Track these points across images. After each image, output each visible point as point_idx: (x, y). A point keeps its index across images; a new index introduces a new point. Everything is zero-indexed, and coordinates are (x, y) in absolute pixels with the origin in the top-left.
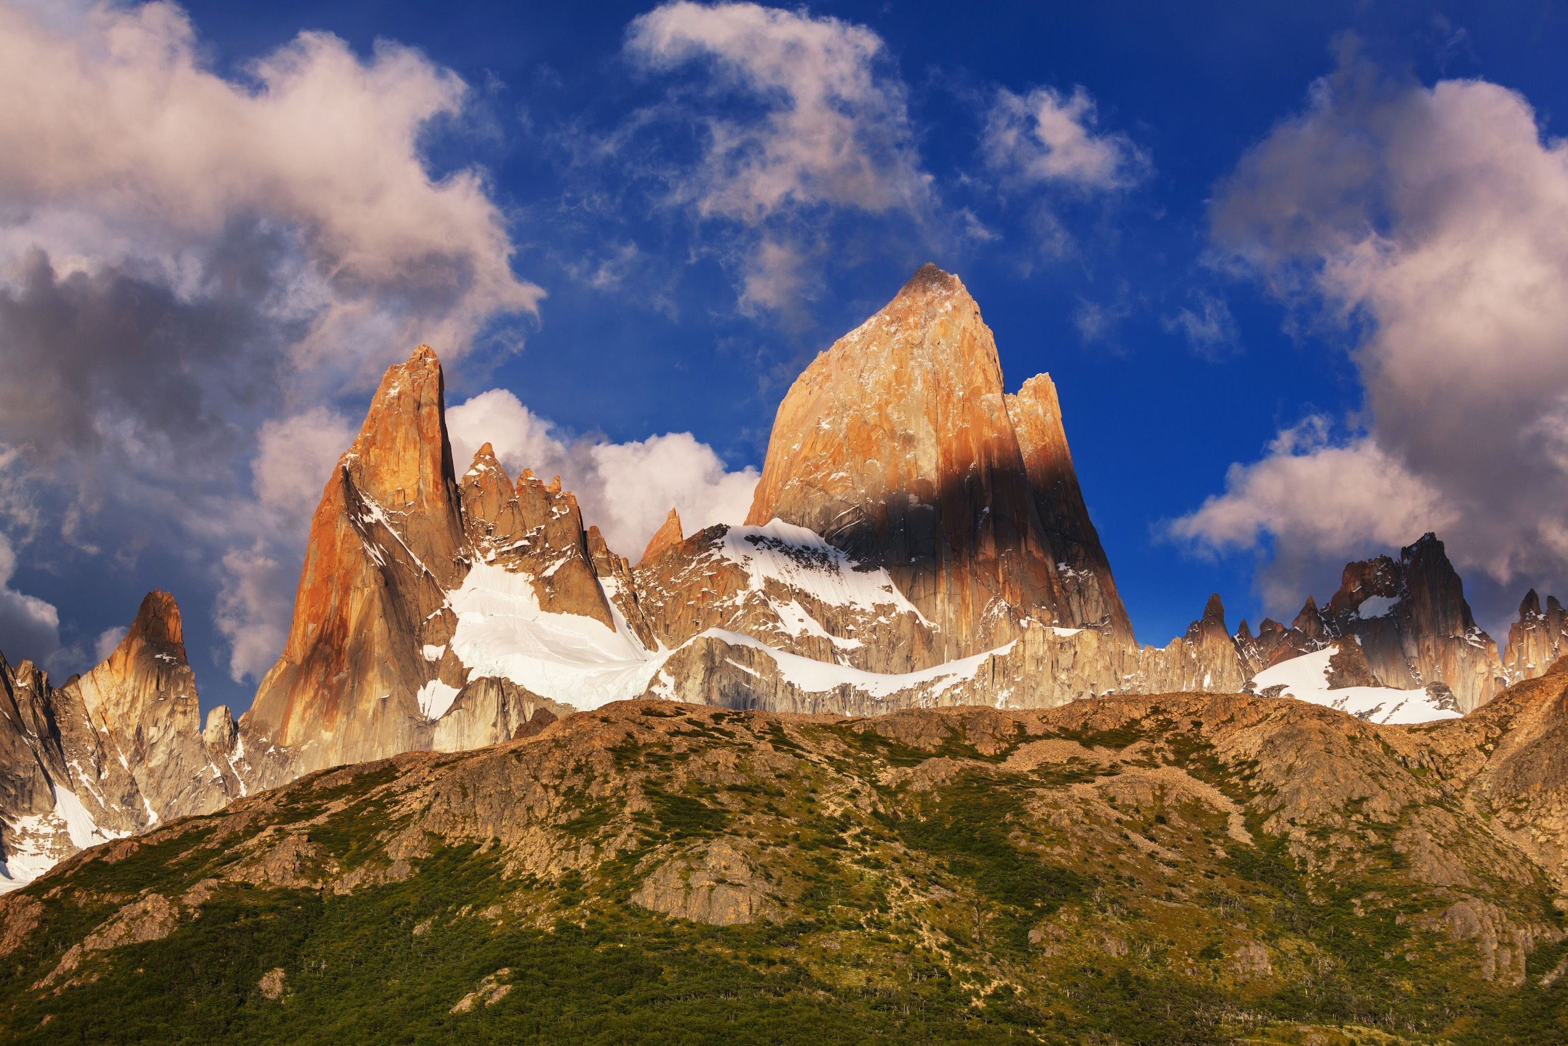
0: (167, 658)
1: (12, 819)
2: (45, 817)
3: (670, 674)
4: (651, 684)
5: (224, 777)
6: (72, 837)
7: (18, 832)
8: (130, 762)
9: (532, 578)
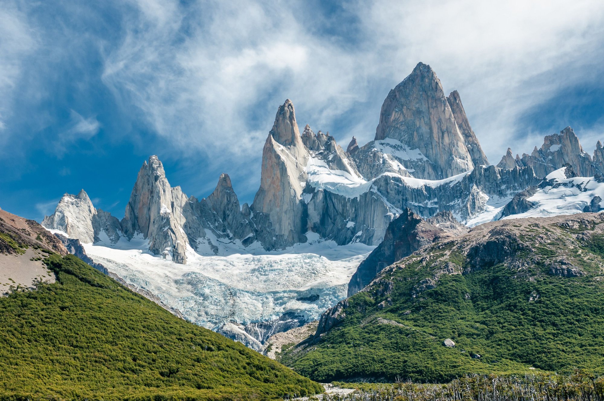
0: (229, 192)
1: (196, 239)
2: (204, 238)
3: (375, 185)
4: (370, 189)
5: (249, 222)
6: (212, 242)
7: (198, 242)
8: (223, 221)
9: (326, 161)
